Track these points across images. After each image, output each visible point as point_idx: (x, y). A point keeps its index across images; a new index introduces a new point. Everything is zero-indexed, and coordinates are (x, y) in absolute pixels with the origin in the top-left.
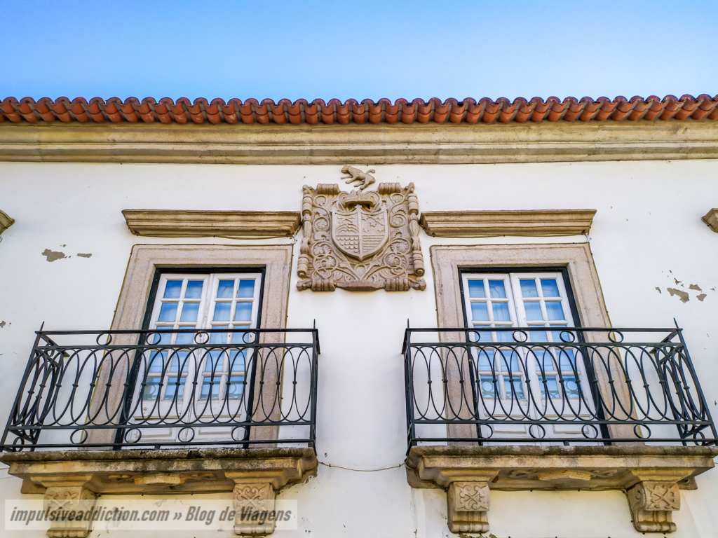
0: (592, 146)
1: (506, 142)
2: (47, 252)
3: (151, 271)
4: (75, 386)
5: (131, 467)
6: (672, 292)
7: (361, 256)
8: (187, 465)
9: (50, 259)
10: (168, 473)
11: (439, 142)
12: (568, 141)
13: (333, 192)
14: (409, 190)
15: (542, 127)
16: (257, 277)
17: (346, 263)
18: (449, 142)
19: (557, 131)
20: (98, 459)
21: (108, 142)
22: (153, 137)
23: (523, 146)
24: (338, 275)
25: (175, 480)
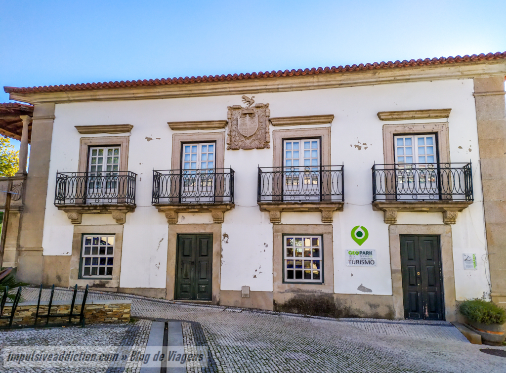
0: (340, 83)
1: (305, 83)
2: (146, 138)
3: (180, 144)
4: (167, 186)
5: (185, 207)
6: (356, 146)
7: (248, 136)
8: (199, 207)
9: (148, 141)
10: (194, 209)
11: (278, 85)
12: (330, 81)
13: (238, 108)
14: (267, 106)
15: (319, 76)
16: (214, 144)
17: (243, 139)
18: (282, 84)
19: (325, 78)
20: (176, 206)
21: (157, 92)
22: (172, 89)
23: (312, 84)
24: (240, 143)
25: (197, 210)
